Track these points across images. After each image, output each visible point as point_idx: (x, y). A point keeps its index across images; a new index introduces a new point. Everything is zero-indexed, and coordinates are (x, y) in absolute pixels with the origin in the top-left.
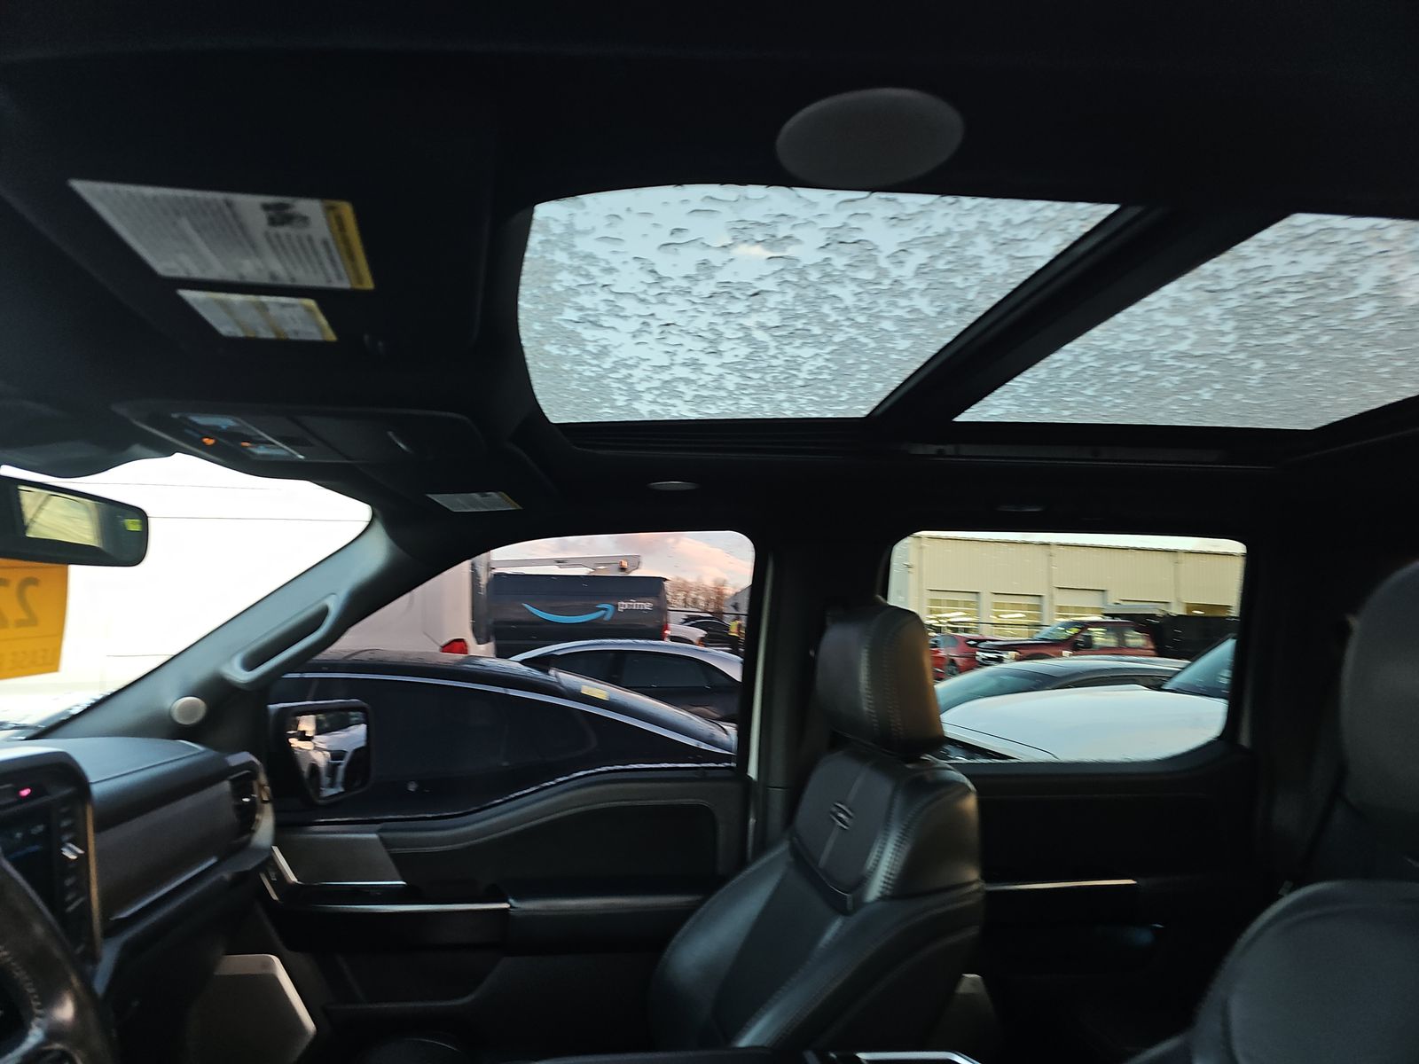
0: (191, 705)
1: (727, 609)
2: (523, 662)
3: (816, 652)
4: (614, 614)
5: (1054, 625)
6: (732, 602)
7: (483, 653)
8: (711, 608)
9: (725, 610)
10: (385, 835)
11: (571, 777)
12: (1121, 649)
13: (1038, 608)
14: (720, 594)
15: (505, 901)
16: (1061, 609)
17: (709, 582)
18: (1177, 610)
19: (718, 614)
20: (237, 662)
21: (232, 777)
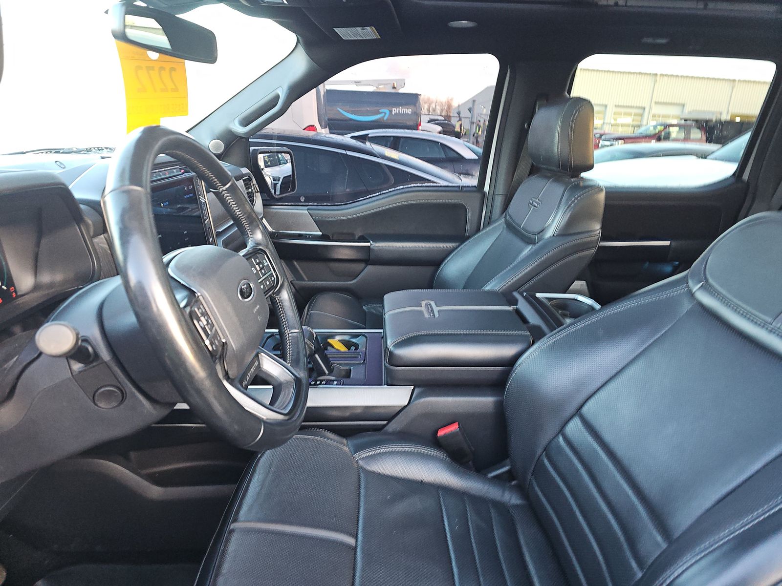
0: (217, 143)
1: (453, 113)
2: (352, 137)
3: (529, 126)
4: (389, 116)
5: (650, 125)
6: (457, 111)
7: (324, 133)
8: (444, 113)
9: (451, 115)
10: (310, 212)
11: (396, 188)
12: (686, 139)
13: (642, 115)
14: (449, 106)
15: (369, 242)
16: (654, 116)
17: (443, 99)
18: (725, 117)
19: (448, 117)
20: (237, 122)
21: (243, 179)
